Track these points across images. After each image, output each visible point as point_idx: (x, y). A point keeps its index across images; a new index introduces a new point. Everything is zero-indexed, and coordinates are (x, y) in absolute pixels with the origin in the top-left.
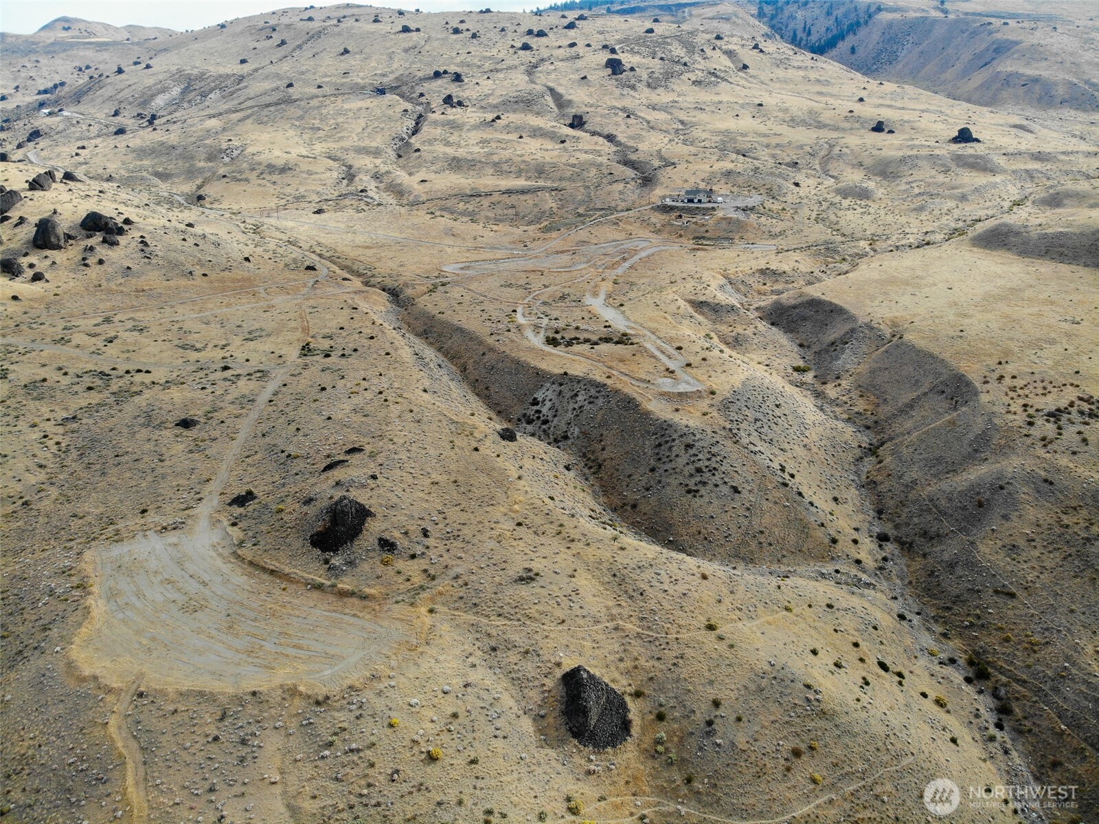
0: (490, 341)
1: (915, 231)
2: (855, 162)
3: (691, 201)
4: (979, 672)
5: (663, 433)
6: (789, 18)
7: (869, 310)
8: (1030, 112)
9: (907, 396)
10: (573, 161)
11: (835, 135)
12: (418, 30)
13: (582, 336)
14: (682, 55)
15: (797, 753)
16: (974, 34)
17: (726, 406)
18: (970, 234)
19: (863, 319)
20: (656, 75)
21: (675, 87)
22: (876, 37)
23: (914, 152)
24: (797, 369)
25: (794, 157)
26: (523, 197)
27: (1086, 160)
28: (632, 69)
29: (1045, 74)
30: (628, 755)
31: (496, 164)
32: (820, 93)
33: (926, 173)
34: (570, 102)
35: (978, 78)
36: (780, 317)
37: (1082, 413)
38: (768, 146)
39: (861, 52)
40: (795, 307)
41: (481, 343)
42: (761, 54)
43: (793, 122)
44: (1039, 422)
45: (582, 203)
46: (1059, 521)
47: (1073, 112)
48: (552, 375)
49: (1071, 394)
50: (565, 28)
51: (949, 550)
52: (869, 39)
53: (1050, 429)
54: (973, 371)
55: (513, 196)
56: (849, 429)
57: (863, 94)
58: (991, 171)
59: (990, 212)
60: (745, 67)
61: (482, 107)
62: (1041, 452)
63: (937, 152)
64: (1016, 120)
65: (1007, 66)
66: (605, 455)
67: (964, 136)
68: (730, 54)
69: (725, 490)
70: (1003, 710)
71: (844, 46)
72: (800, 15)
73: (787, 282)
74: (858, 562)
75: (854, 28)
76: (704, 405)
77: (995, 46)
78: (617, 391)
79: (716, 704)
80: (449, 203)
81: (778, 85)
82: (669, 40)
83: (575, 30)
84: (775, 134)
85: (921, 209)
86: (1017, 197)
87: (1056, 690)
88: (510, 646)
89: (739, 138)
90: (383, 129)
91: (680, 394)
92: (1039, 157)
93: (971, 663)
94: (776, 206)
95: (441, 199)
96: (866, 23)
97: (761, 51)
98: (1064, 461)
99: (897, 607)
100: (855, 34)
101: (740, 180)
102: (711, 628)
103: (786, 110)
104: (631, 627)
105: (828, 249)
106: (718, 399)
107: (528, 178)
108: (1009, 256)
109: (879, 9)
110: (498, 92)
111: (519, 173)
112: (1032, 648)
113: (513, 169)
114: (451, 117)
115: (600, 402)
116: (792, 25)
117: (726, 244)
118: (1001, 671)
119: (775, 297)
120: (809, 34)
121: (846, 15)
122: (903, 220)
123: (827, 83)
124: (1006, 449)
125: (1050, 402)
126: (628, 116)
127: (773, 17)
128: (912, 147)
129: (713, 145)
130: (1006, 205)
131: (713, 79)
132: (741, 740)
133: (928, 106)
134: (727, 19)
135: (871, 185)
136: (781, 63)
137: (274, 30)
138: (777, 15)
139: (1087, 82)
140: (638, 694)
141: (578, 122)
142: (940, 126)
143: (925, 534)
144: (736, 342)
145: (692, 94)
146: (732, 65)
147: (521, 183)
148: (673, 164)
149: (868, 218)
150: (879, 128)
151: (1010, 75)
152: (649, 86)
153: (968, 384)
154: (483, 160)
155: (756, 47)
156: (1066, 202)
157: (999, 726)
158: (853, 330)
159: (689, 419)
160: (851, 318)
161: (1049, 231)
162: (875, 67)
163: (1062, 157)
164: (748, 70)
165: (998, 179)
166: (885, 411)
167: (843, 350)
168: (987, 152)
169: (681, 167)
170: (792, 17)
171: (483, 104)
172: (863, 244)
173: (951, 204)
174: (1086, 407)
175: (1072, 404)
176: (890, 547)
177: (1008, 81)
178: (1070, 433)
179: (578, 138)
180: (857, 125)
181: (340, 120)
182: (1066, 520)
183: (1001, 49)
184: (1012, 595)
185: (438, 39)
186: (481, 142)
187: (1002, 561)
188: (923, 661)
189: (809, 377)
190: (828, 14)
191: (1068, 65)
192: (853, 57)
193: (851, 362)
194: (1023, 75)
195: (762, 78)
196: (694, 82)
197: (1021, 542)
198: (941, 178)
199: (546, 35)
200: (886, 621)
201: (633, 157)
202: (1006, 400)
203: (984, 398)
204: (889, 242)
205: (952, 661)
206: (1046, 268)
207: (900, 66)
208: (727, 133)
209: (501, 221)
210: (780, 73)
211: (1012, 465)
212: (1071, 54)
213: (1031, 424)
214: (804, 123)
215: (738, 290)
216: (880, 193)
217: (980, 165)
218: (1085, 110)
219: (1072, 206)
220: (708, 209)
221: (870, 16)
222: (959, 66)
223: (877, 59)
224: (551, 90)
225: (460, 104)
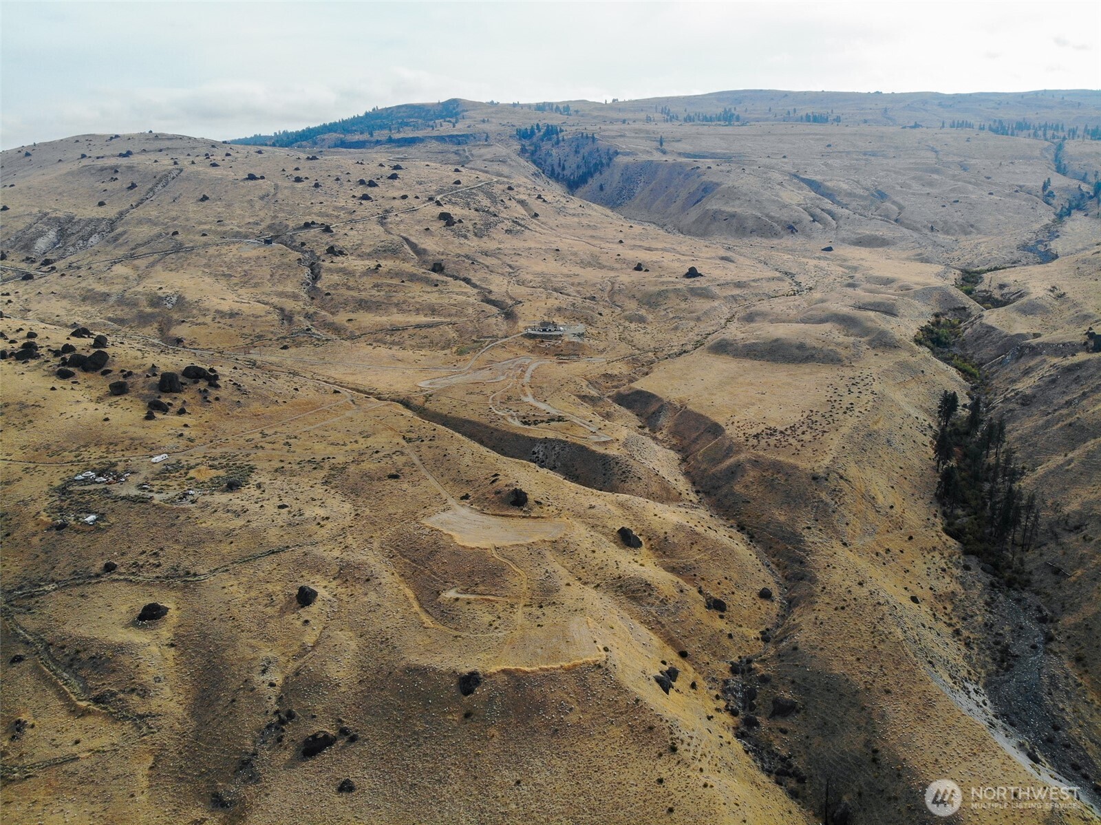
0: (492, 425)
1: (676, 344)
2: (630, 295)
3: (544, 330)
4: (741, 528)
5: (605, 459)
6: (546, 155)
7: (667, 395)
8: (731, 241)
9: (694, 435)
10: (452, 301)
11: (612, 274)
12: (262, 178)
13: (539, 419)
14: (489, 205)
15: (692, 544)
16: (687, 176)
17: (625, 445)
18: (707, 345)
19: (666, 400)
20: (478, 226)
21: (494, 236)
22: (617, 177)
23: (664, 288)
24: (640, 427)
25: (592, 292)
26: (431, 330)
27: (768, 284)
28: (460, 221)
29: (738, 210)
30: (644, 549)
31: (397, 305)
32: (592, 237)
33: (674, 302)
34: (425, 250)
35: (694, 213)
36: (622, 400)
37: (767, 434)
38: (573, 284)
39: (608, 190)
40: (629, 395)
41: (487, 427)
42: (544, 204)
43: (584, 264)
44: (751, 439)
45: (472, 332)
46: (762, 475)
47: (759, 239)
48: (540, 439)
49: (762, 427)
50: (389, 178)
51: (725, 490)
52: (612, 178)
53: (755, 442)
54: (721, 420)
55: (423, 329)
56: (672, 452)
57: (621, 236)
58: (712, 298)
59: (714, 328)
60: (536, 215)
61: (359, 256)
62: (753, 451)
63: (678, 286)
64: (723, 253)
65: (713, 205)
66: (578, 472)
67: (692, 273)
68: (522, 203)
69: (636, 479)
70: (751, 537)
71: (593, 183)
72: (554, 152)
73: (619, 381)
74: (691, 501)
75: (598, 167)
76: (616, 445)
77: (703, 187)
78: (574, 444)
79: (666, 533)
80: (380, 336)
81: (563, 231)
82: (474, 191)
83: (398, 180)
84: (575, 275)
85: (676, 328)
86: (728, 316)
87: (768, 527)
88: (597, 526)
89: (552, 278)
90: (288, 276)
91: (604, 442)
92: (739, 285)
93: (738, 526)
94: (594, 331)
95: (372, 333)
96: (608, 165)
97: (544, 201)
98: (761, 453)
99: (709, 513)
100: (601, 173)
101: (567, 313)
102: (655, 515)
103: (575, 254)
104: (631, 517)
105: (633, 359)
106: (621, 442)
107: (426, 315)
108: (729, 358)
109: (617, 153)
110: (367, 242)
111: (418, 311)
112: (758, 517)
113: (411, 308)
114: (341, 265)
115: (567, 449)
116: (549, 161)
117: (575, 358)
118: (749, 526)
119: (616, 390)
120: (564, 169)
121: (590, 154)
122: (668, 336)
123: (595, 228)
124: (739, 452)
125: (754, 431)
126: (473, 263)
127: (533, 153)
128: (663, 283)
129: (538, 285)
130: (723, 321)
131: (519, 228)
132: (676, 541)
133: (665, 245)
134: (504, 162)
135: (643, 312)
136: (560, 211)
137: (116, 171)
138: (536, 151)
139: (767, 216)
140: (640, 535)
141: (438, 268)
142: (676, 264)
143: (713, 488)
144: (608, 416)
145: (510, 243)
146: (525, 213)
147: (422, 319)
148: (521, 302)
149: (649, 336)
150: (639, 268)
151: (716, 212)
152: (476, 235)
153: (720, 427)
154: (386, 301)
155: (539, 197)
156: (756, 318)
157: (751, 541)
158: (662, 406)
159: (613, 451)
160: (660, 400)
161: (748, 342)
162: (619, 202)
163: (753, 284)
164: (539, 218)
165: (716, 303)
166: (686, 442)
167: (660, 416)
168: (708, 284)
169: (527, 304)
170: (549, 154)
171: (359, 252)
172: (650, 354)
173: (692, 324)
174: (769, 432)
175: (763, 431)
176: (701, 495)
177: (715, 216)
178: (763, 442)
179: (446, 282)
180: (624, 266)
181: (246, 267)
182: (764, 474)
183: (707, 189)
184: (749, 502)
185: (286, 188)
186: (375, 286)
187: (743, 491)
188: (722, 528)
189: (647, 430)
190: (577, 152)
191: (754, 202)
192: (602, 194)
193: (666, 421)
194: (724, 212)
195: (551, 225)
196: (506, 231)
197: (750, 484)
198: (683, 305)
199: (377, 185)
200: (707, 518)
201: (493, 297)
202: (736, 432)
203: (728, 432)
204: (664, 352)
205: (732, 527)
206: (747, 364)
207: (637, 201)
208: (542, 274)
209: (422, 347)
210: (561, 220)
211: (742, 457)
212: (756, 193)
213: (747, 440)
214: (590, 264)
215: (595, 387)
216: (650, 317)
217: (705, 294)
218: (767, 237)
219: (760, 322)
220: (557, 336)
221: (610, 159)
222: (679, 202)
223: (620, 194)
224: (407, 240)
225: (341, 253)
